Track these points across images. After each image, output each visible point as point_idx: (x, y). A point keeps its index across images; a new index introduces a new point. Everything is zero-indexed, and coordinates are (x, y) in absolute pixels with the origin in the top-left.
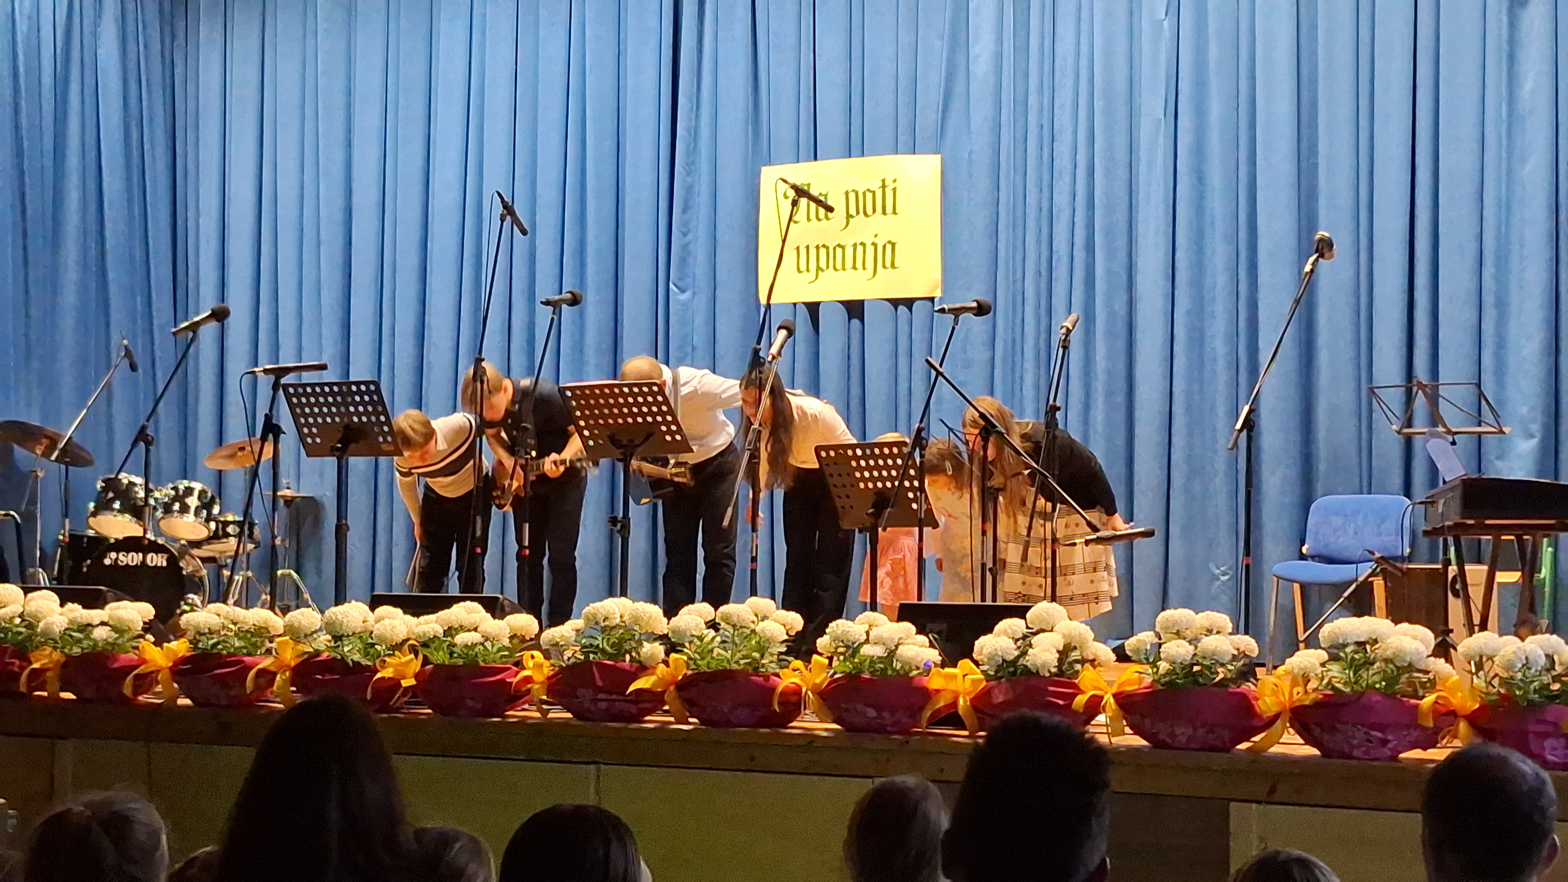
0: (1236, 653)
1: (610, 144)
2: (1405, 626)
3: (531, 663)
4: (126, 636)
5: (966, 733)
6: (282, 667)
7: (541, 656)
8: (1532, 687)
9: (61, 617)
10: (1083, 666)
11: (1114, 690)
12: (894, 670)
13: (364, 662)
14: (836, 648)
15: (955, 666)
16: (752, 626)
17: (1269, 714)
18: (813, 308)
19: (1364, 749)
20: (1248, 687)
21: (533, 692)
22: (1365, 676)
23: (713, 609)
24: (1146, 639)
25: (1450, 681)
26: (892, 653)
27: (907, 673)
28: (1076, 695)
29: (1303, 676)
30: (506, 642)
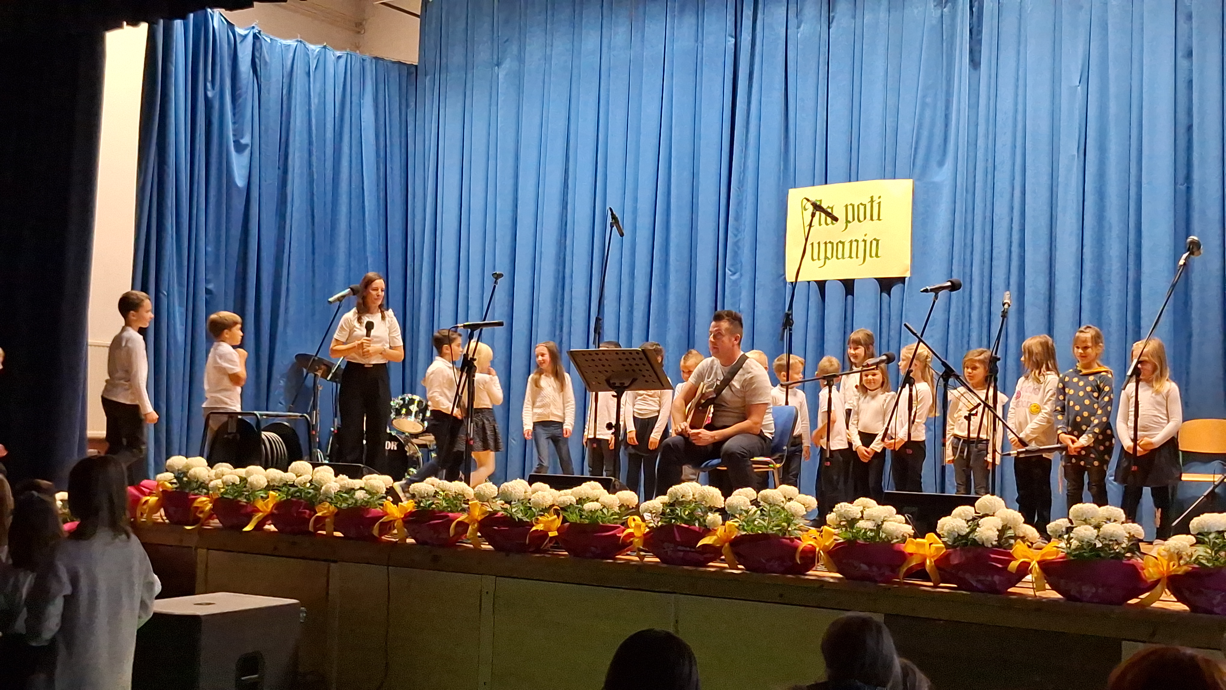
0: (1128, 535)
3: (633, 525)
4: (376, 497)
5: (931, 584)
6: (472, 520)
7: (640, 520)
9: (335, 483)
10: (1015, 541)
11: (1038, 559)
12: (879, 538)
13: (525, 519)
15: (923, 537)
16: (782, 504)
17: (1152, 580)
18: (821, 285)
19: (1221, 607)
20: (1138, 560)
21: (634, 543)
23: (755, 492)
24: (1062, 523)
26: (879, 527)
27: (889, 541)
28: (1011, 561)
29: (1177, 554)
30: (616, 509)
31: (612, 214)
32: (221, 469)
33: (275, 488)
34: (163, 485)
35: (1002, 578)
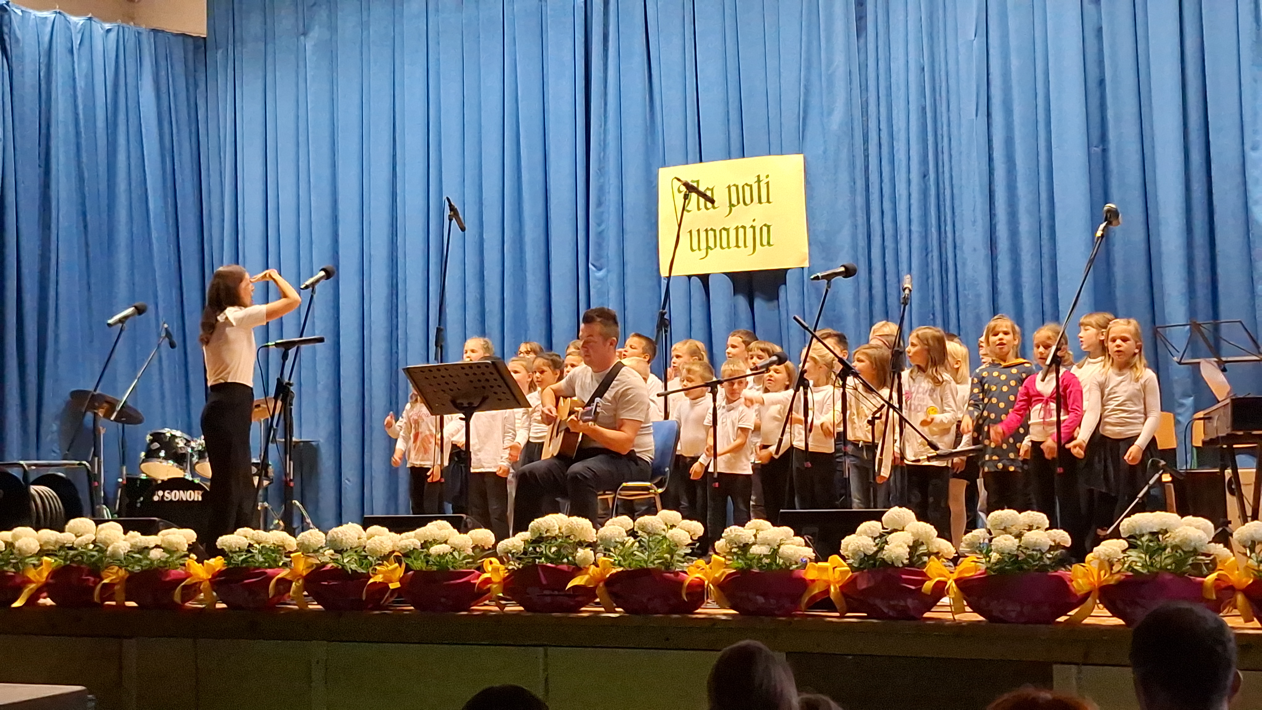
0: (1053, 544)
2: (1189, 518)
3: (490, 568)
4: (175, 556)
5: (838, 614)
6: (295, 577)
7: (498, 562)
9: (125, 542)
10: (929, 558)
11: (955, 577)
12: (778, 565)
13: (360, 570)
14: (731, 549)
15: (826, 561)
16: (663, 533)
17: (1083, 592)
18: (704, 279)
20: (1064, 572)
21: (492, 591)
22: (1158, 559)
23: (631, 521)
24: (979, 535)
25: (1228, 562)
26: (775, 552)
27: (788, 567)
28: (925, 581)
29: (1108, 560)
30: (470, 552)
31: (450, 205)
33: (50, 552)
35: (916, 601)
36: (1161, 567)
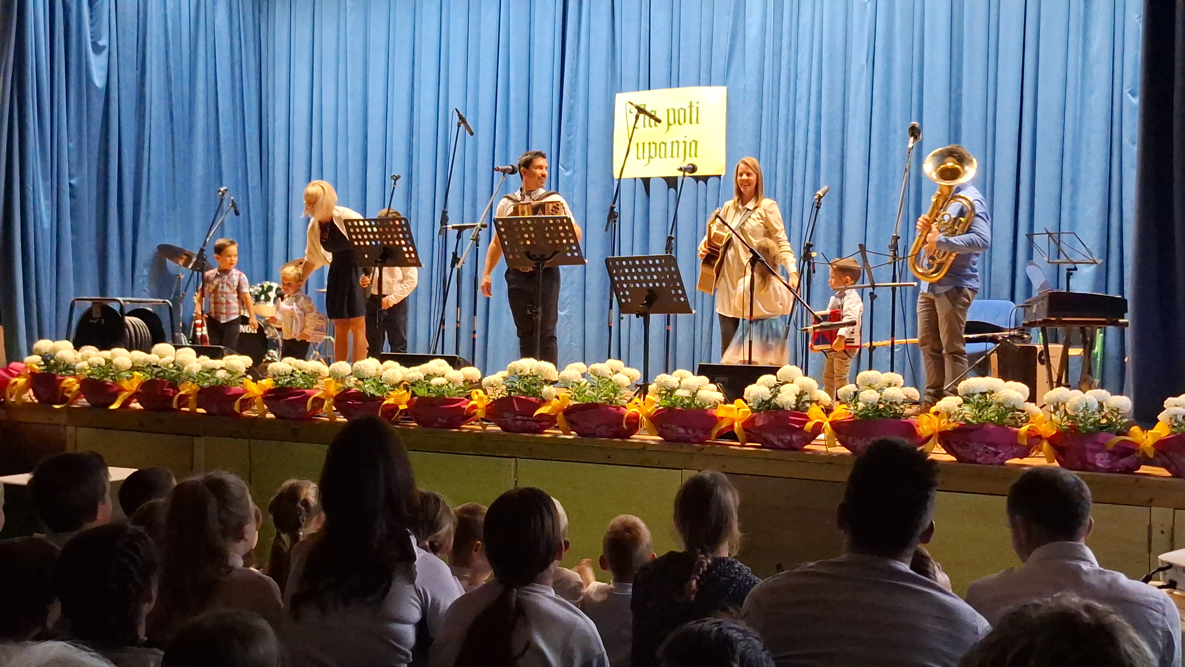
0: (906, 398)
1: (524, 79)
2: (1011, 383)
3: (476, 397)
4: (236, 376)
5: (739, 444)
6: (328, 396)
7: (482, 393)
8: (1089, 421)
9: (198, 364)
10: (811, 404)
11: (830, 420)
12: (695, 405)
13: (377, 394)
14: (661, 391)
15: (732, 403)
16: (610, 377)
17: (926, 435)
18: (646, 181)
19: (983, 457)
20: (913, 418)
21: (477, 414)
22: (985, 413)
23: (585, 366)
25: (1038, 417)
26: (694, 395)
27: (703, 407)
28: (807, 422)
29: (947, 412)
30: (462, 384)
32: (86, 351)
33: (140, 369)
34: (32, 368)
35: (799, 437)
36: (987, 419)
